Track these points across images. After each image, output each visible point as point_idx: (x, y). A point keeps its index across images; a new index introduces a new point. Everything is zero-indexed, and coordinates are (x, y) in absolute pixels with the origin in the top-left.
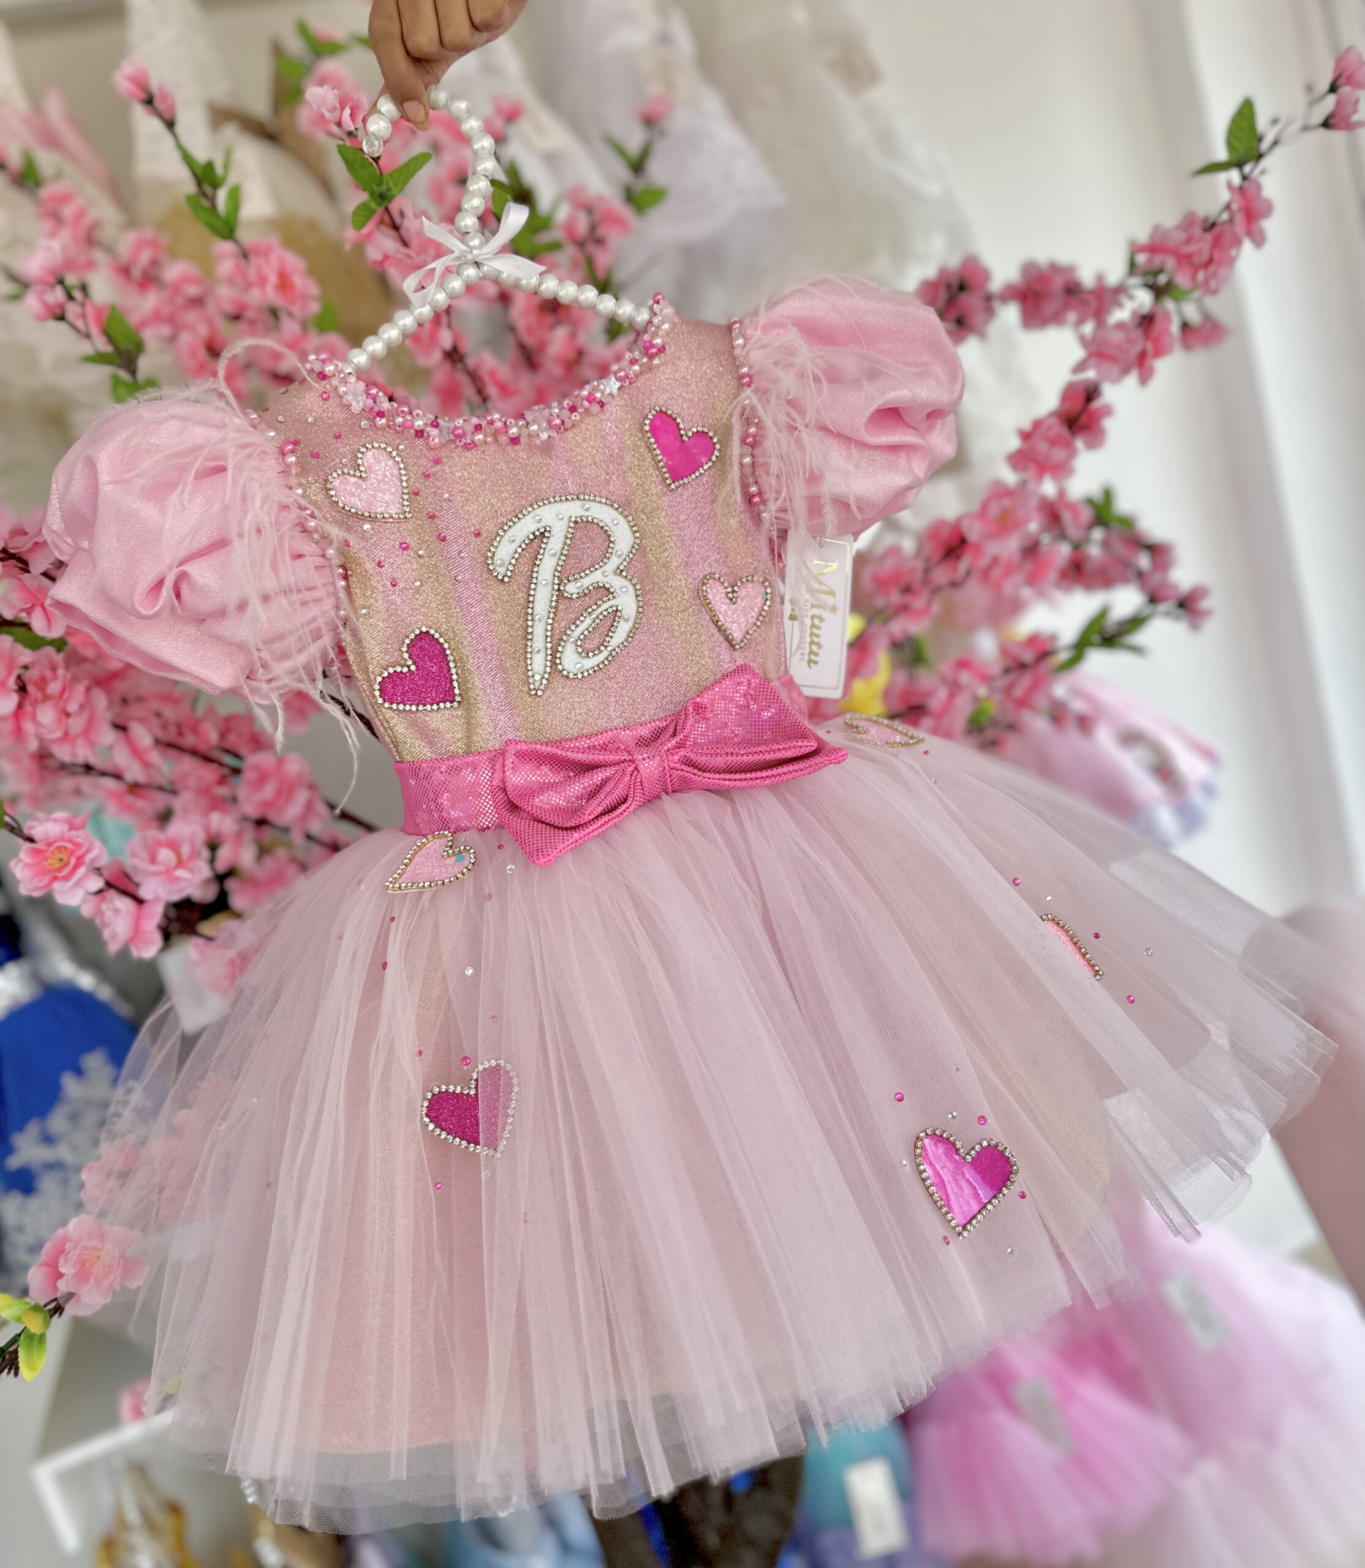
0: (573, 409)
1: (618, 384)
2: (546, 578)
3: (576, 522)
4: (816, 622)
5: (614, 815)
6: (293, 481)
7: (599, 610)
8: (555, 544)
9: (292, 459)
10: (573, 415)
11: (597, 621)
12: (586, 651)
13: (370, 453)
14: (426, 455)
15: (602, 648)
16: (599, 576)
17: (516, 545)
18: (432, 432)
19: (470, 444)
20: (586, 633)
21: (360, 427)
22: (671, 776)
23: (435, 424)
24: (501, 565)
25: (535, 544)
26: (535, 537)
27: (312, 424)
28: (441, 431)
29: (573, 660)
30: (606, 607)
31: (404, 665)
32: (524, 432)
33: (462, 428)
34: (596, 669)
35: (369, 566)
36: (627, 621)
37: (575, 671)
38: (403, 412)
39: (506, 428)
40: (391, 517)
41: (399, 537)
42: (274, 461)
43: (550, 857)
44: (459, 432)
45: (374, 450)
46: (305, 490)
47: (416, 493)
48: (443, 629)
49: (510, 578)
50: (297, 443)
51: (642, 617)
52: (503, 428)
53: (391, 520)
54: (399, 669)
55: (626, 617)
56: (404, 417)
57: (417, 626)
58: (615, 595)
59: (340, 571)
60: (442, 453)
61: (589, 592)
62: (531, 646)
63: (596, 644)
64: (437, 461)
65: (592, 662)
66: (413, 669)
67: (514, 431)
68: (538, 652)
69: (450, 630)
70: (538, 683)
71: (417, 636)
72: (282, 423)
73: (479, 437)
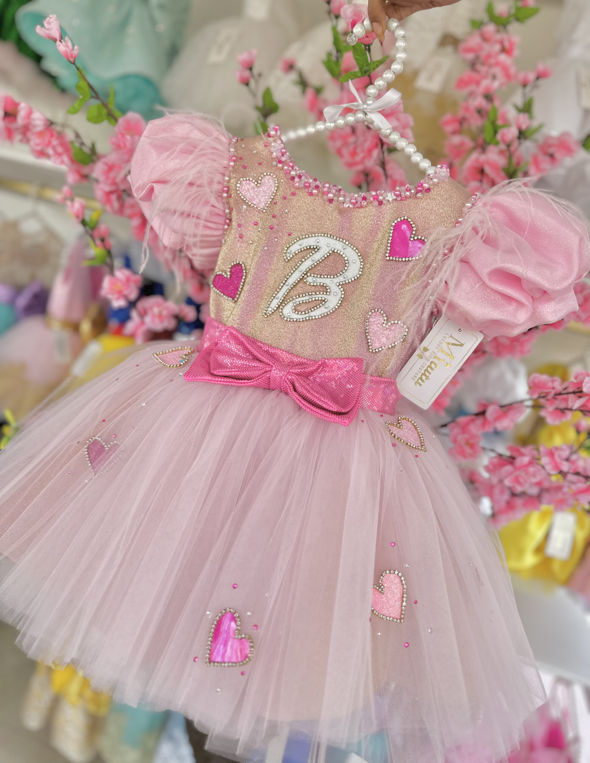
0: (364, 199)
1: (395, 197)
2: (303, 269)
3: (333, 251)
4: (433, 366)
5: (236, 381)
6: (227, 173)
7: (316, 296)
8: (317, 256)
9: (232, 164)
10: (363, 201)
11: (310, 300)
12: (296, 310)
13: (267, 177)
14: (290, 189)
15: (303, 313)
16: (327, 281)
17: (300, 247)
18: (297, 179)
19: (310, 193)
20: (301, 302)
21: (272, 164)
22: (283, 384)
23: (300, 177)
24: (289, 253)
25: (308, 252)
26: (310, 248)
27: (254, 154)
28: (301, 181)
29: (288, 310)
30: (320, 296)
31: (226, 273)
32: (335, 198)
33: (310, 184)
34: (295, 320)
35: (234, 224)
36: (326, 308)
37: (286, 316)
38: (289, 165)
39: (328, 193)
40: (257, 208)
41: (256, 219)
42: (225, 162)
43: (190, 378)
44: (307, 185)
45: (269, 176)
46: (230, 179)
47: (275, 204)
48: (248, 267)
49: (289, 260)
50: (241, 158)
51: (335, 311)
52: (327, 192)
53: (257, 209)
54: (223, 274)
55: (327, 306)
56: (288, 167)
57: (239, 260)
58: (328, 293)
59: (228, 221)
60: (297, 192)
61: (317, 285)
62: (276, 294)
63: (302, 310)
64: (294, 194)
65: (295, 316)
66: (229, 276)
67: (331, 195)
68: (277, 298)
69: (250, 269)
70: (268, 312)
71: (237, 264)
72: (242, 148)
73: (315, 191)
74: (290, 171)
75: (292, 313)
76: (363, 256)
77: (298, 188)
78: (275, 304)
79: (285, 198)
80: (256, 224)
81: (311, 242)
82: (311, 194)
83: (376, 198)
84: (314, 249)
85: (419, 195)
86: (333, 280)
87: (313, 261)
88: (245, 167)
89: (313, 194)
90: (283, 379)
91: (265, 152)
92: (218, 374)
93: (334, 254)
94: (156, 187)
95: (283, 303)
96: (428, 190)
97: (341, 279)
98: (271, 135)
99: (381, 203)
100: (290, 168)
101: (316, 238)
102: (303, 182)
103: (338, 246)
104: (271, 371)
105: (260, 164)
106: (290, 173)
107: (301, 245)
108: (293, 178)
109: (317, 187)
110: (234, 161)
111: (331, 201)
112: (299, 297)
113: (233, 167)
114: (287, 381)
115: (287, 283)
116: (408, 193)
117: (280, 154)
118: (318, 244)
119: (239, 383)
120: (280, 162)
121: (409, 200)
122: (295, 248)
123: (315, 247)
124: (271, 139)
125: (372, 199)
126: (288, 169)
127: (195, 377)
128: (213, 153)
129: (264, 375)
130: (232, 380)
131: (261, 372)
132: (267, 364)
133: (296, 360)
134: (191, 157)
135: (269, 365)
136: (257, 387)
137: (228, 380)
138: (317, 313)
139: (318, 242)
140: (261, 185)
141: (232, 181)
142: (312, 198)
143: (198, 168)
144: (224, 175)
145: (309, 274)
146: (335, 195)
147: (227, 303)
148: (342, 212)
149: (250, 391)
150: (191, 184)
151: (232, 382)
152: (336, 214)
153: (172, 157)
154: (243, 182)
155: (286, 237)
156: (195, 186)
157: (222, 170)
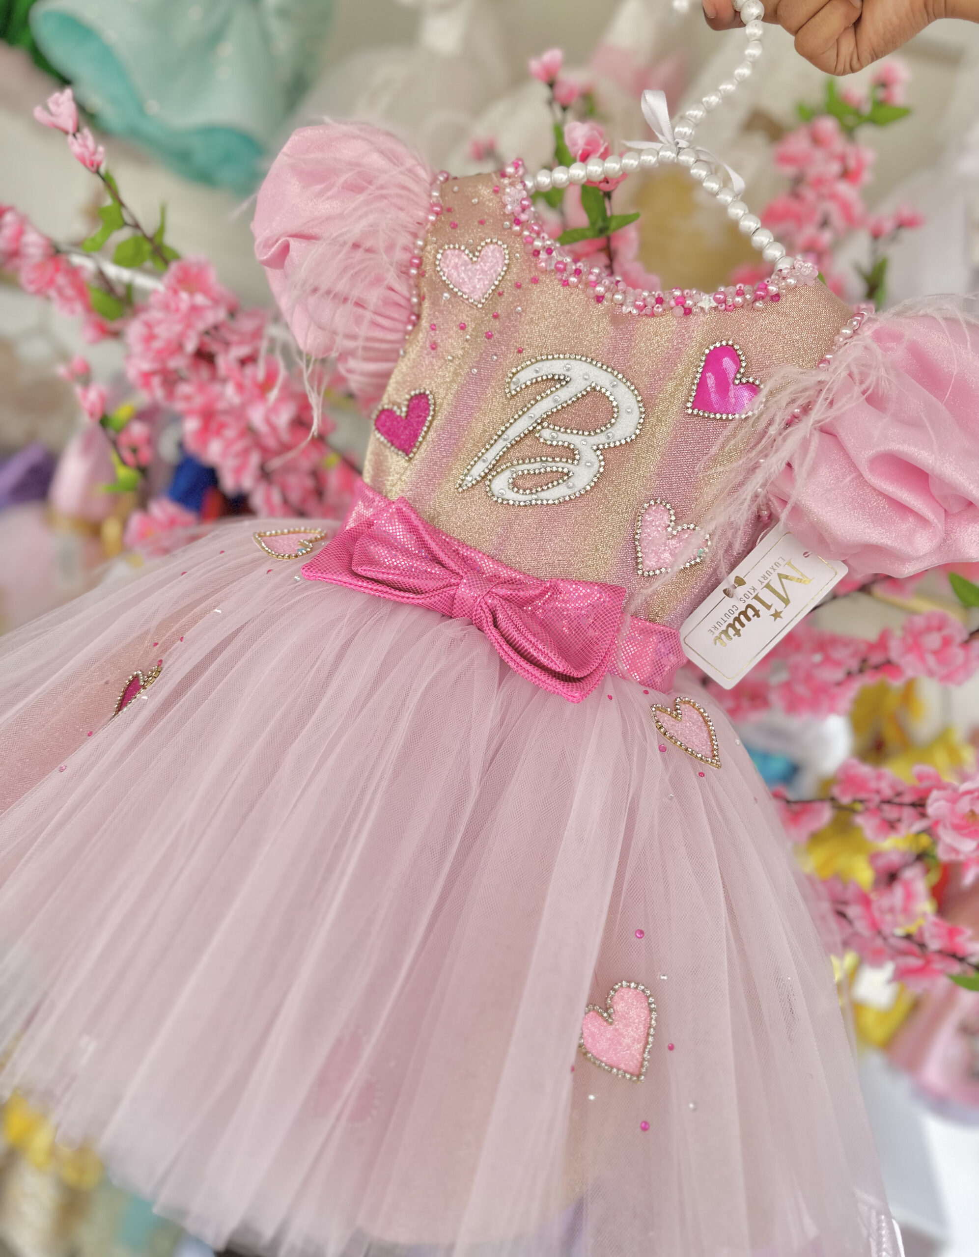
4: (750, 612)
5: (394, 593)
11: (542, 470)
12: (514, 485)
13: (492, 247)
14: (530, 272)
15: (528, 492)
16: (576, 440)
17: (535, 375)
18: (543, 255)
19: (565, 281)
20: (526, 472)
21: (503, 225)
22: (476, 611)
23: (549, 251)
24: (514, 383)
25: (549, 384)
26: (553, 379)
27: (473, 205)
28: (550, 258)
29: (500, 484)
30: (562, 466)
31: (399, 408)
32: (608, 296)
33: (565, 265)
34: (511, 502)
35: (424, 323)
36: (569, 488)
37: (496, 493)
38: (533, 229)
39: (596, 284)
40: (467, 299)
41: (463, 318)
42: (421, 214)
43: (311, 574)
44: (561, 266)
45: (496, 246)
46: (426, 245)
47: (500, 294)
48: (439, 401)
49: (513, 396)
50: (449, 210)
51: (584, 495)
52: (594, 282)
53: (467, 302)
54: (395, 408)
55: (571, 484)
56: (531, 232)
57: (427, 387)
58: (576, 462)
59: (413, 318)
60: (542, 278)
61: (557, 445)
62: (483, 454)
63: (527, 485)
64: (535, 281)
65: (512, 496)
66: (403, 415)
67: (600, 289)
68: (484, 461)
69: (441, 405)
70: (465, 483)
71: (420, 394)
72: (454, 192)
73: (573, 279)
74: (534, 240)
75: (507, 489)
76: (647, 403)
77: (544, 271)
78: (479, 469)
79: (518, 286)
80: (463, 327)
81: (556, 367)
82: (566, 283)
83: (680, 301)
84: (560, 381)
85: (759, 304)
86: (589, 439)
87: (555, 401)
88: (454, 226)
89: (570, 283)
90: (477, 603)
91: (492, 204)
92: (363, 573)
93: (593, 393)
94: (294, 244)
95: (494, 469)
96: (776, 297)
97: (601, 439)
98: (508, 174)
99: (688, 312)
100: (534, 235)
101: (566, 362)
102: (554, 262)
103: (603, 379)
104: (458, 585)
105: (482, 222)
106: (532, 243)
107: (537, 372)
108: (536, 253)
109: (578, 272)
110: (437, 214)
111: (599, 299)
112: (524, 463)
113: (434, 224)
114: (484, 606)
115: (505, 436)
116: (739, 299)
117: (518, 209)
118: (567, 373)
119: (398, 596)
120: (518, 222)
121: (741, 312)
122: (526, 376)
123: (562, 377)
124: (506, 181)
125: (673, 303)
126: (529, 236)
127: (322, 573)
128: (400, 196)
129: (445, 590)
130: (387, 589)
131: (441, 584)
132: (453, 573)
133: (504, 573)
134: (361, 198)
135: (458, 574)
136: (429, 609)
137: (380, 589)
138: (553, 494)
139: (568, 370)
140: (479, 259)
141: (429, 248)
142: (565, 291)
143: (371, 218)
144: (415, 236)
145: (545, 424)
146: (608, 289)
147: (396, 461)
148: (617, 320)
149: (416, 614)
150: (356, 246)
151: (386, 592)
152: (605, 322)
153: (329, 194)
154: (448, 252)
155: (512, 356)
156: (361, 250)
157: (413, 228)
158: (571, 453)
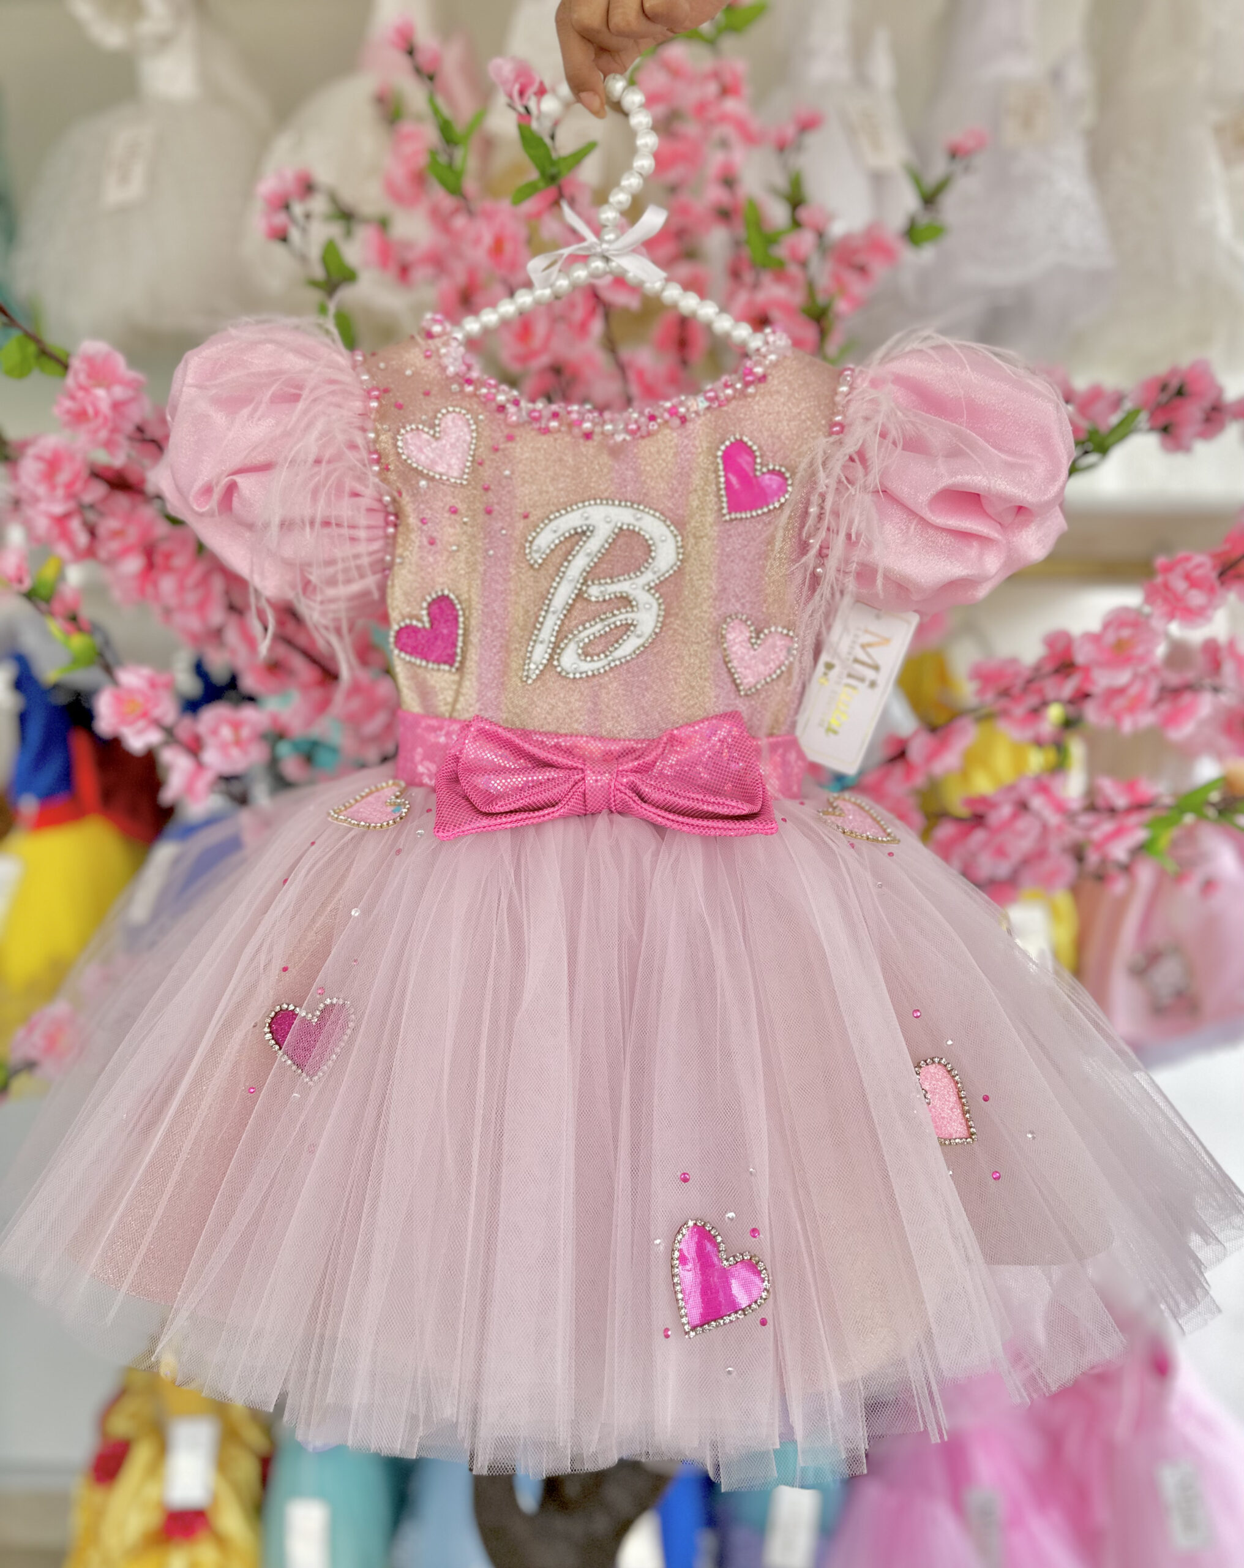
2: (574, 574)
10: (651, 423)
74: (494, 395)
75: (580, 662)
84: (585, 533)
88: (400, 406)
89: (550, 430)
93: (623, 533)
100: (493, 391)
102: (524, 412)
158: (625, 601)
